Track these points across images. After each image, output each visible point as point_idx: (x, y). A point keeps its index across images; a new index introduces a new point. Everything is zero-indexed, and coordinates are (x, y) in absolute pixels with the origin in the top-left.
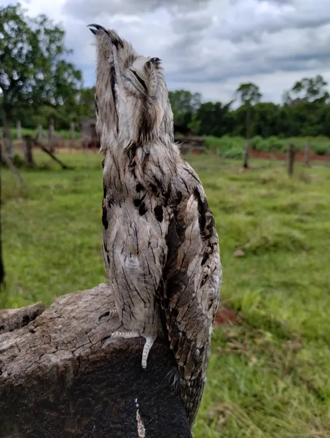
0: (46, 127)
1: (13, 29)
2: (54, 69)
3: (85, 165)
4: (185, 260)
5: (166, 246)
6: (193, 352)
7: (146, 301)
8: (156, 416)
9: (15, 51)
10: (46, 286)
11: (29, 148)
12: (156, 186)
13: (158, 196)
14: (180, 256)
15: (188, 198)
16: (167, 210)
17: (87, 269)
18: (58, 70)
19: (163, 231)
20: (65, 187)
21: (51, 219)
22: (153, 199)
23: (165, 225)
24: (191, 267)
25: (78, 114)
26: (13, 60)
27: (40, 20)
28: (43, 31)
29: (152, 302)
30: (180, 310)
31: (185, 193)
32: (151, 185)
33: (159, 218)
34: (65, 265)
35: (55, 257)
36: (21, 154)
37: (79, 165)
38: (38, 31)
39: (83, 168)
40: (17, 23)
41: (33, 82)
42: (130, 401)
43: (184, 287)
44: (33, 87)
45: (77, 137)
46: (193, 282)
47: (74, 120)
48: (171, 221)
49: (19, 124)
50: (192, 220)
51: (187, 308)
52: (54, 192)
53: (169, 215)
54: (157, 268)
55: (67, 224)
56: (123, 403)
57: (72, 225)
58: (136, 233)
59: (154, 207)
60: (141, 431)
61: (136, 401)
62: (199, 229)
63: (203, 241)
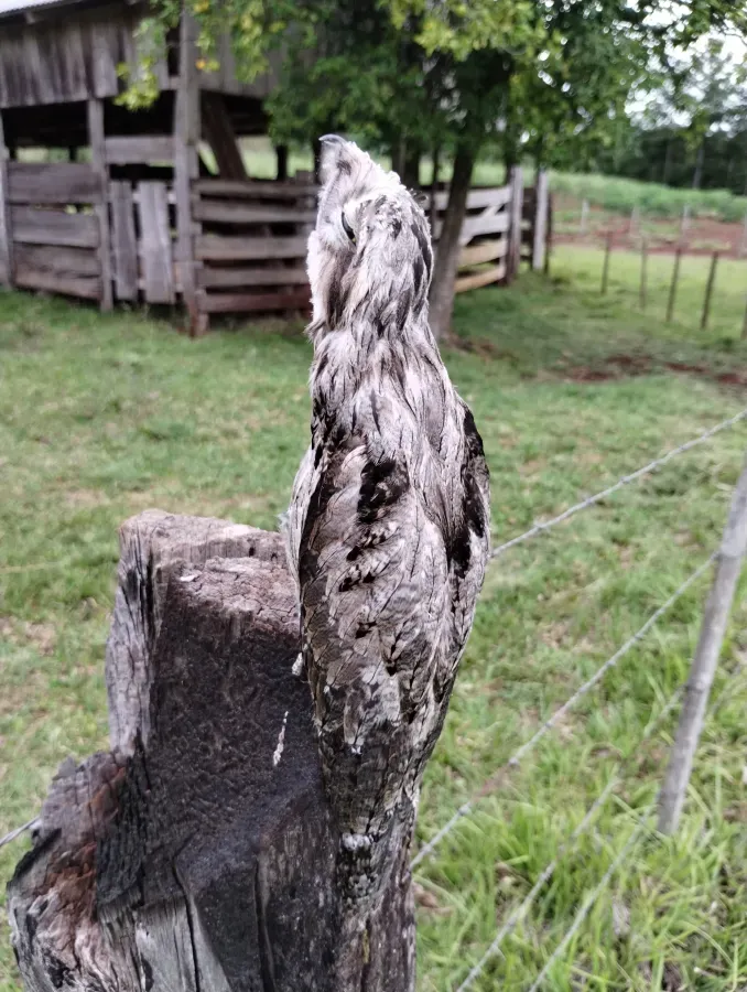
14: (314, 532)
15: (351, 449)
16: (324, 459)
19: (312, 485)
23: (316, 478)
24: (326, 554)
33: (316, 464)
43: (312, 579)
46: (326, 579)
48: (322, 475)
50: (344, 485)
53: (323, 466)
56: (274, 707)
60: (277, 756)
61: (286, 714)
62: (355, 504)
63: (358, 525)
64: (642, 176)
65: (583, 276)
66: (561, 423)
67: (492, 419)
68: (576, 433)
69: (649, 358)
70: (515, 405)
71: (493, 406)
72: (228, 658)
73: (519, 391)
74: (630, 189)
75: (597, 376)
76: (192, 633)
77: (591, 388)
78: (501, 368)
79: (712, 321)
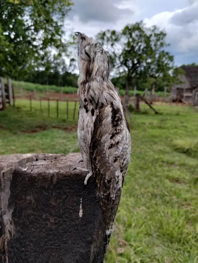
0: (150, 90)
1: (137, 36)
2: (157, 56)
3: (169, 112)
4: (100, 134)
5: (93, 127)
6: (104, 181)
7: (86, 152)
8: (89, 209)
9: (137, 48)
10: (133, 179)
11: (138, 101)
12: (92, 100)
13: (93, 104)
14: (98, 133)
15: (107, 106)
16: (96, 111)
17: (158, 174)
18: (159, 57)
19: (93, 120)
20: (155, 124)
21: (143, 141)
22: (91, 106)
23: (94, 118)
24: (104, 138)
25: (169, 82)
26: (135, 52)
27: (152, 28)
28: (153, 35)
29: (89, 153)
30: (97, 158)
31: (105, 104)
32: (90, 99)
33: (93, 115)
34: (146, 169)
35: (141, 163)
36: (133, 105)
37: (165, 112)
38: (151, 35)
39: (168, 114)
40: (140, 32)
41: (145, 64)
42: (79, 199)
43: (99, 147)
44: (145, 67)
45: (167, 96)
46: (104, 146)
47: (167, 85)
48: (97, 116)
49: (135, 88)
50: (107, 117)
51: (100, 158)
52: (147, 127)
53: (97, 113)
54: (89, 137)
55: (151, 145)
56: (76, 199)
57: (155, 147)
58: (84, 120)
59: (91, 109)
60: (81, 214)
61: (81, 199)
62: (111, 121)
63: (113, 127)
64: (34, 82)
65: (24, 106)
66: (29, 144)
67: (9, 146)
68: (34, 146)
69: (46, 126)
70: (14, 141)
71: (8, 142)
72: (52, 189)
73: (14, 137)
74: (31, 85)
75: (35, 131)
76: (35, 185)
77: (34, 134)
78: (7, 132)
79: (59, 116)
